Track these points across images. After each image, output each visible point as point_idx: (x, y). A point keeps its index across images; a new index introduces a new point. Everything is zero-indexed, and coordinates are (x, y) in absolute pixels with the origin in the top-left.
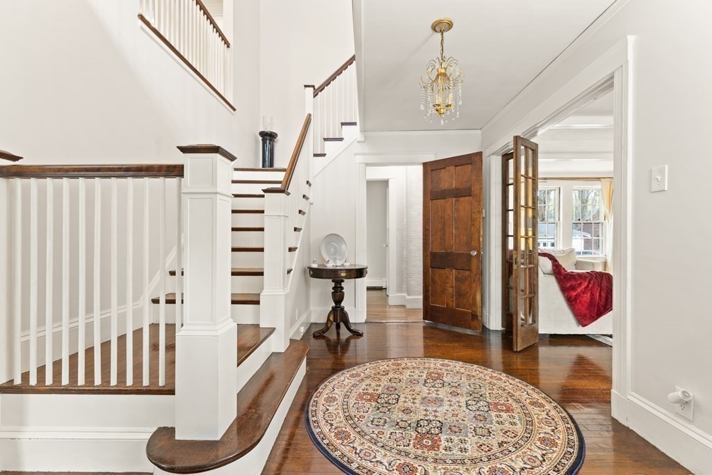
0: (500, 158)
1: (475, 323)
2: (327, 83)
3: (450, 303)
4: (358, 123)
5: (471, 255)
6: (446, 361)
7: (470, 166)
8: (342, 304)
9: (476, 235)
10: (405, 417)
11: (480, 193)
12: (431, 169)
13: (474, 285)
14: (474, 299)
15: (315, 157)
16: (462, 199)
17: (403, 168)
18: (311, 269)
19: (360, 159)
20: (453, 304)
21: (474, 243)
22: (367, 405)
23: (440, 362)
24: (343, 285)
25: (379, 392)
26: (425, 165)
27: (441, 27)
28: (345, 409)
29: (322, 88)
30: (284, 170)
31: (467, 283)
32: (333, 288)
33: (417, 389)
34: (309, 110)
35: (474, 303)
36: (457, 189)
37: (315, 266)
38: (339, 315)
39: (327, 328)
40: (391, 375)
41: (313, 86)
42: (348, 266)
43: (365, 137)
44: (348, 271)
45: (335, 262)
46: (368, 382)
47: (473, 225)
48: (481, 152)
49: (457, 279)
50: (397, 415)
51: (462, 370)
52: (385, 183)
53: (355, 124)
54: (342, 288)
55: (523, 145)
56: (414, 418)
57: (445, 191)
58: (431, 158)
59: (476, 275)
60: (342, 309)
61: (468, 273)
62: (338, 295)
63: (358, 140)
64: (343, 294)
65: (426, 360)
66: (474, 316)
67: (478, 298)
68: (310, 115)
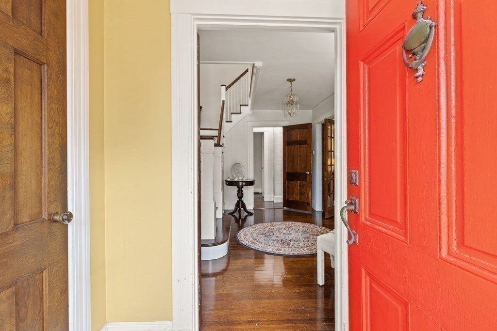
0: (321, 125)
1: (308, 207)
2: (233, 83)
3: (297, 198)
4: (249, 105)
5: (306, 174)
6: (294, 222)
7: (306, 130)
8: (242, 199)
9: (309, 164)
10: (277, 238)
11: (311, 143)
12: (287, 130)
13: (308, 189)
14: (308, 195)
15: (227, 123)
16: (302, 146)
17: (272, 128)
18: (226, 181)
19: (249, 124)
20: (298, 198)
21: (308, 168)
22: (261, 236)
23: (291, 222)
24: (243, 189)
25: (266, 232)
26: (284, 127)
27: (291, 81)
28: (252, 237)
29: (230, 86)
30: (217, 130)
31: (305, 188)
32: (238, 191)
33: (281, 231)
34: (223, 98)
35: (308, 197)
36: (299, 141)
37: (229, 180)
38: (240, 204)
39: (234, 212)
40: (270, 227)
41: (225, 86)
42: (244, 179)
43: (253, 112)
44: (246, 182)
45: (238, 178)
46: (260, 229)
47: (308, 159)
48: (311, 123)
49: (300, 186)
50: (274, 238)
51: (301, 225)
52: (262, 134)
53: (247, 105)
54: (242, 191)
55: (329, 122)
56: (280, 239)
57: (294, 141)
58: (287, 124)
59: (309, 183)
60: (242, 202)
61: (305, 182)
62: (240, 195)
63: (250, 114)
64: (243, 193)
65: (285, 222)
66: (308, 204)
67: (310, 195)
68: (224, 101)
